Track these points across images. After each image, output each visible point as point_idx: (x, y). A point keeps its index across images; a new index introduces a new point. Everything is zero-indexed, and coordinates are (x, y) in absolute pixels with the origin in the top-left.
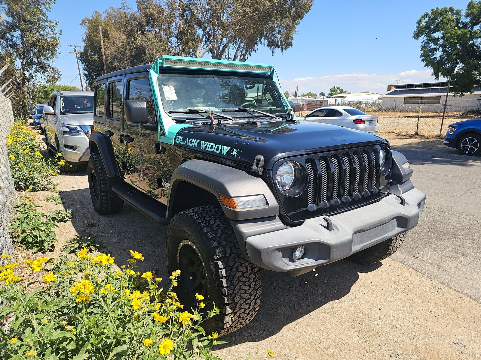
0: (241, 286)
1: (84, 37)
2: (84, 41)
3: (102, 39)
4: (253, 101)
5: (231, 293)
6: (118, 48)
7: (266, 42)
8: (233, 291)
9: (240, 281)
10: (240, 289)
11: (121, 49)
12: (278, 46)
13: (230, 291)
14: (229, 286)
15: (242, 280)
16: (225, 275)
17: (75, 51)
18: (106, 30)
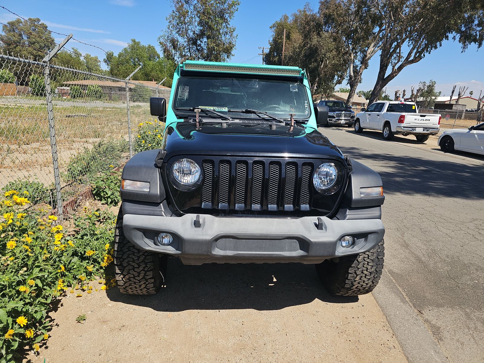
0: (129, 254)
1: (271, 39)
2: (270, 43)
3: (284, 40)
4: (414, 105)
5: (119, 257)
6: (294, 48)
7: (458, 36)
8: (122, 256)
9: (129, 250)
10: (128, 257)
11: (297, 50)
12: (475, 41)
13: (119, 255)
14: (119, 251)
15: (131, 250)
16: (118, 241)
17: (263, 53)
18: (289, 33)
